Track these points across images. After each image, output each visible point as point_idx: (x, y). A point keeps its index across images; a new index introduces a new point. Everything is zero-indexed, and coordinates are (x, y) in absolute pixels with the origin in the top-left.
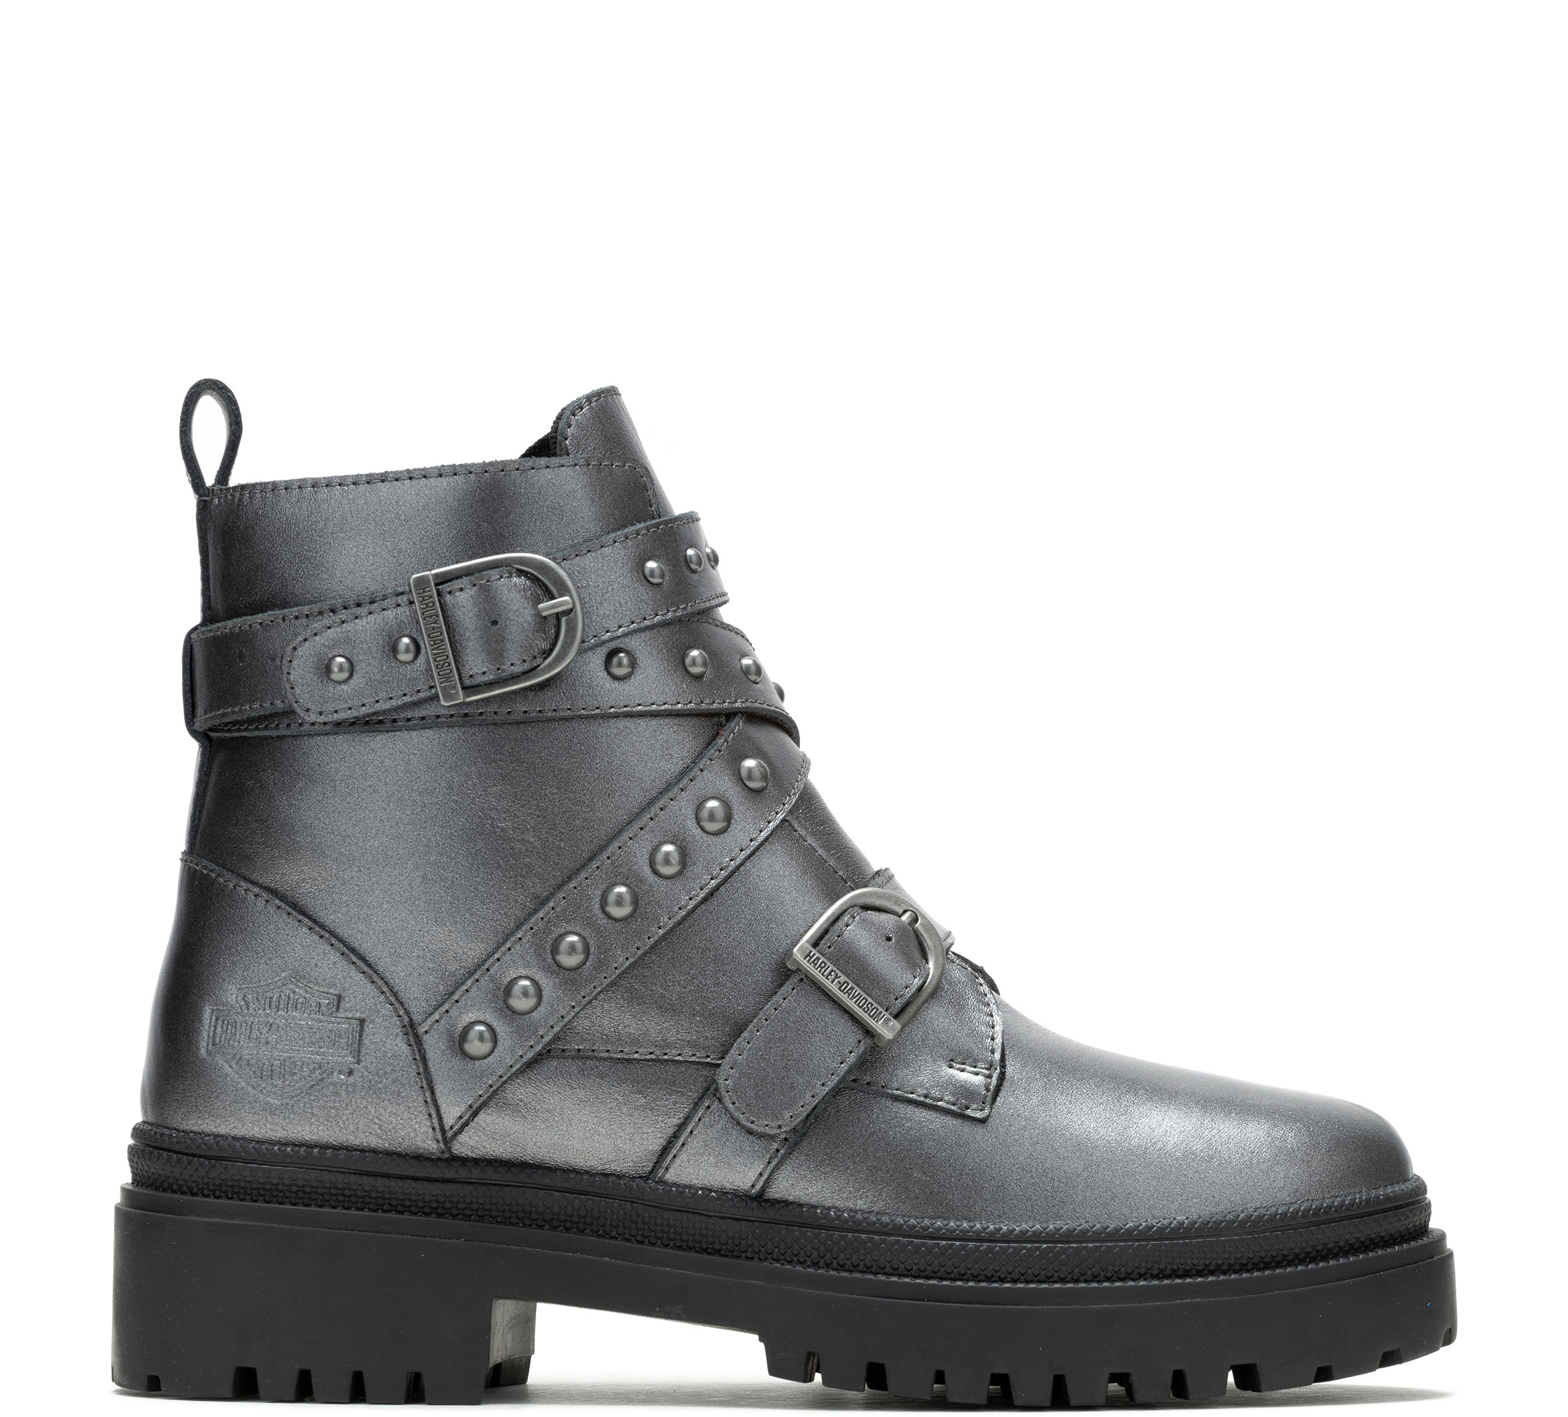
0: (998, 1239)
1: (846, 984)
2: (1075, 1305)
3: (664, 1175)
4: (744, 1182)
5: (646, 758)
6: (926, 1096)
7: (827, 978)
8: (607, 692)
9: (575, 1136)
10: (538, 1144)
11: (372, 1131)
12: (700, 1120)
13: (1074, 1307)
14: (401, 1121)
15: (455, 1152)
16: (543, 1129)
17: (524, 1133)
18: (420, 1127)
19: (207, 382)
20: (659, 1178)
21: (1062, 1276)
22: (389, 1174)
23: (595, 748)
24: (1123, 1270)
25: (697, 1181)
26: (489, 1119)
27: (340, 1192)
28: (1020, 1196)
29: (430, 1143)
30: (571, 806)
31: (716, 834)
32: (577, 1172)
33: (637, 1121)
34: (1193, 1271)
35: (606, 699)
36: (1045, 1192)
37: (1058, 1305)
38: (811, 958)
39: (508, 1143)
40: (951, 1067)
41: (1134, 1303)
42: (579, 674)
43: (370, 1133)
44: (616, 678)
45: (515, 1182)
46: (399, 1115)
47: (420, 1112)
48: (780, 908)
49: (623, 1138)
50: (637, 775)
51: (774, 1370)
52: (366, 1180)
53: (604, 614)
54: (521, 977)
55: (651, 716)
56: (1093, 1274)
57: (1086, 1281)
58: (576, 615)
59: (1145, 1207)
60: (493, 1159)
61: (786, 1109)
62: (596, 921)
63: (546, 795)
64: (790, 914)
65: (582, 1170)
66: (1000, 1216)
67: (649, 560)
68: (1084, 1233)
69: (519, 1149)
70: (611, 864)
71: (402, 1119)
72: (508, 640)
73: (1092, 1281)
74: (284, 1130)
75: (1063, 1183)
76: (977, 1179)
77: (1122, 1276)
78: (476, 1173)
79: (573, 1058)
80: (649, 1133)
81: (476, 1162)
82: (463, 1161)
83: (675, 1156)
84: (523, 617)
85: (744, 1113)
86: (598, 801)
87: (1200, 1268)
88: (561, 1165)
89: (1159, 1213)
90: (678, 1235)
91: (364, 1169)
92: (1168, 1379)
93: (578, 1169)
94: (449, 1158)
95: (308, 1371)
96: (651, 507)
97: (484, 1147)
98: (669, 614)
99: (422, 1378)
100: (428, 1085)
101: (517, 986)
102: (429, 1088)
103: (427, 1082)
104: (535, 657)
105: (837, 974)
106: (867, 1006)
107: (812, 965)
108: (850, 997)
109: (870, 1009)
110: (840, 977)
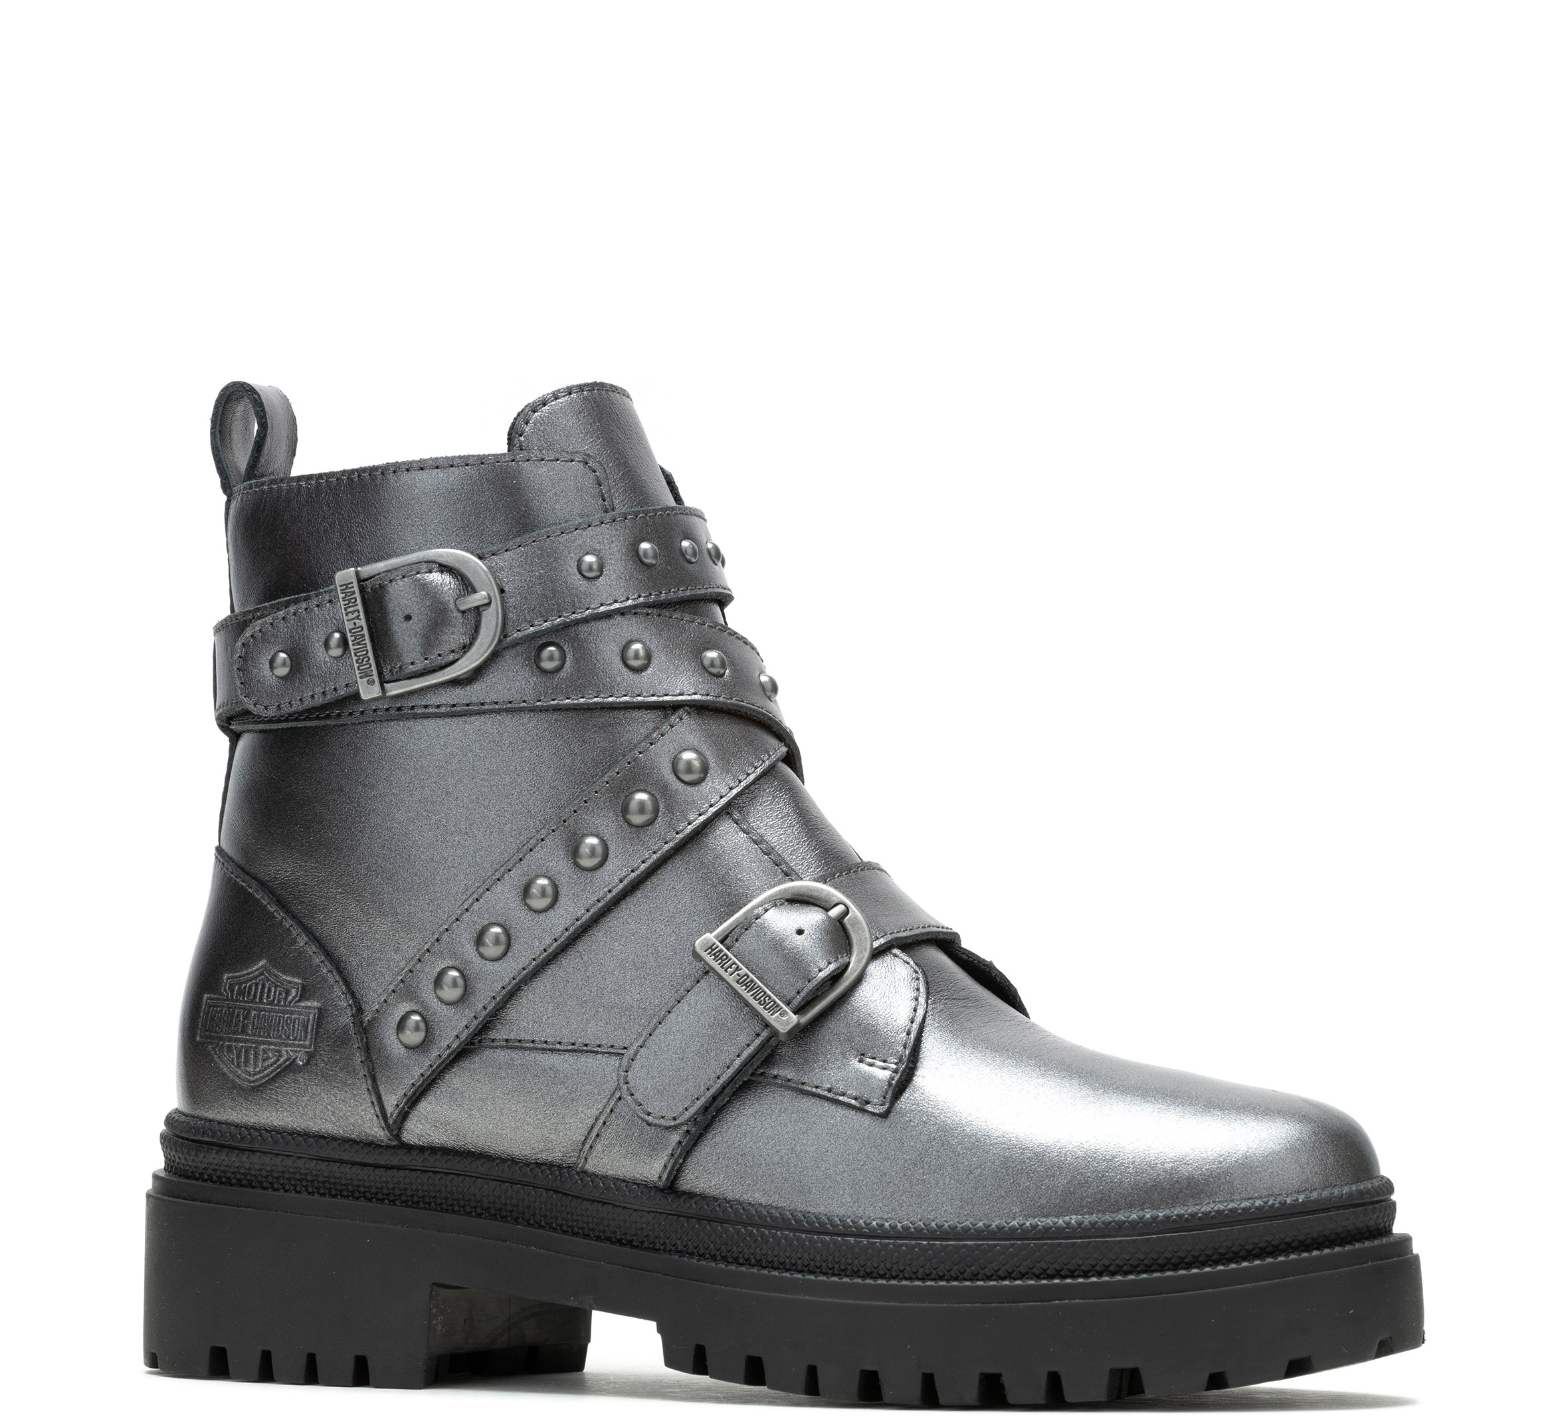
0: (879, 1235)
1: (746, 977)
2: (946, 1303)
3: (584, 1165)
4: (651, 1174)
6: (829, 1090)
7: (726, 971)
9: (507, 1125)
10: (476, 1133)
11: (328, 1118)
12: (612, 1111)
13: (945, 1305)
14: (349, 1109)
15: (404, 1139)
16: (479, 1118)
17: (461, 1122)
18: (365, 1114)
19: (235, 385)
20: (580, 1168)
21: (941, 1274)
22: (343, 1160)
23: (524, 742)
25: (612, 1172)
26: (430, 1107)
27: (303, 1177)
29: (376, 1130)
31: (642, 827)
32: (513, 1161)
33: (559, 1111)
35: (533, 693)
37: (930, 1303)
38: (713, 950)
39: (450, 1132)
40: (861, 1061)
43: (326, 1120)
44: (544, 672)
45: (457, 1170)
46: (347, 1103)
47: (364, 1099)
49: (548, 1128)
50: (566, 767)
51: (670, 1361)
52: (323, 1166)
54: (449, 968)
56: (972, 1272)
58: (494, 610)
60: (438, 1147)
61: (679, 1101)
65: (518, 1159)
67: (587, 553)
68: (966, 1230)
69: (460, 1138)
70: (534, 857)
71: (349, 1107)
74: (256, 1115)
78: (419, 1161)
79: (502, 1047)
80: (571, 1123)
81: (421, 1149)
82: (409, 1148)
83: (591, 1147)
85: (641, 1105)
86: (526, 793)
88: (499, 1154)
90: (596, 1225)
91: (321, 1155)
92: (1043, 1380)
93: (515, 1158)
94: (397, 1146)
95: (269, 1352)
96: (604, 501)
97: (429, 1135)
98: (602, 608)
99: (367, 1362)
100: (370, 1073)
101: (446, 977)
102: (371, 1076)
103: (369, 1070)
104: (453, 651)
105: (738, 967)
106: (764, 999)
107: (713, 957)
108: (748, 989)
109: (768, 1002)
110: (741, 969)
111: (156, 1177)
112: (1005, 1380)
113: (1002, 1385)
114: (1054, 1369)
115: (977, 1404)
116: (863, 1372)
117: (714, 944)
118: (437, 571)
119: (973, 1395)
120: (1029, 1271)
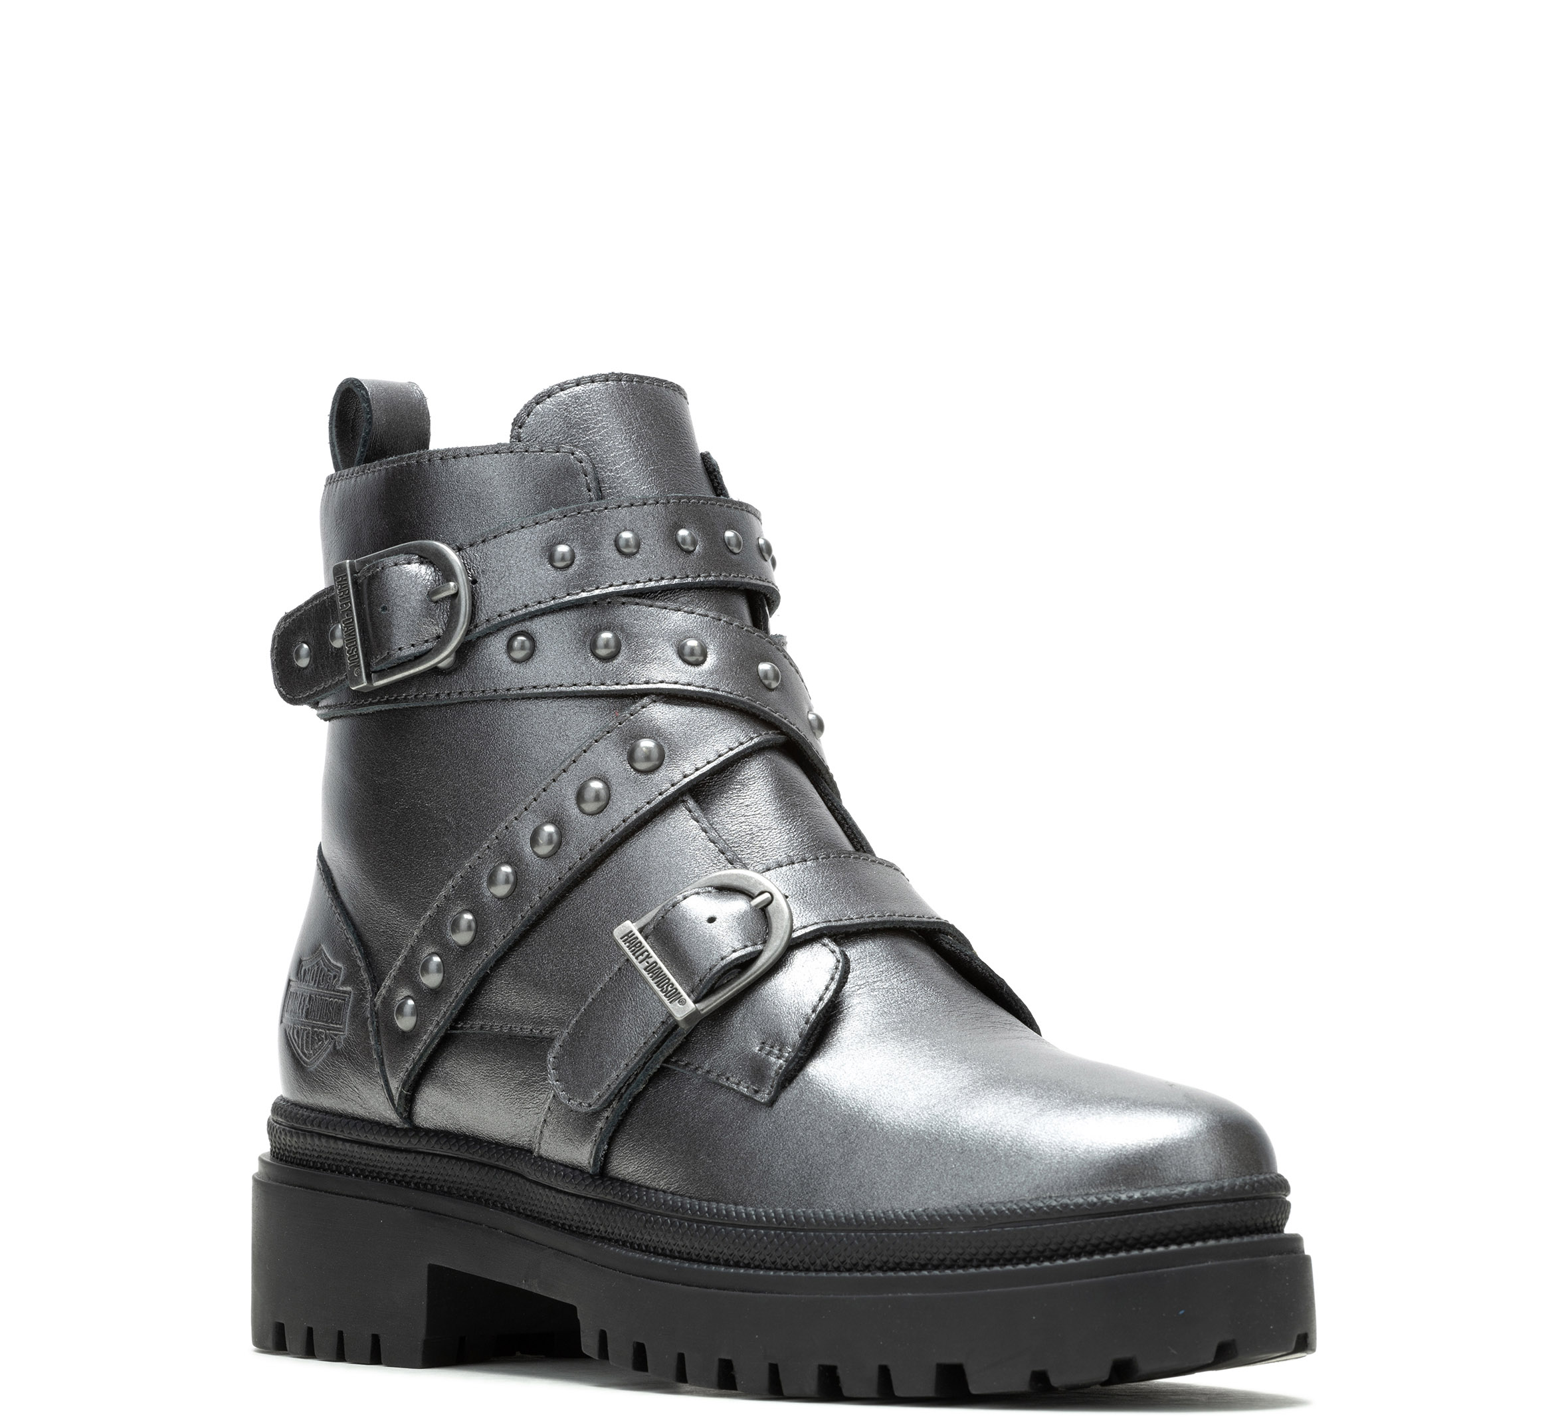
3: (538, 1150)
4: (582, 1159)
5: (543, 739)
6: (728, 1079)
8: (503, 675)
9: (485, 1110)
10: (466, 1116)
14: (368, 1092)
15: (414, 1122)
16: (464, 1102)
17: (453, 1106)
18: (378, 1098)
20: (536, 1152)
23: (499, 730)
24: (848, 1261)
25: (556, 1157)
26: (428, 1091)
28: (781, 1181)
29: (390, 1113)
30: (479, 787)
31: (592, 814)
33: (521, 1096)
34: (917, 1264)
35: (502, 682)
36: (803, 1179)
40: (760, 1049)
41: (845, 1295)
42: (481, 658)
44: (515, 661)
47: (376, 1082)
48: (644, 888)
49: (513, 1113)
50: (534, 756)
53: (497, 598)
54: (433, 954)
55: (554, 698)
57: (816, 1271)
58: (460, 601)
59: (886, 1198)
61: (595, 1087)
62: (482, 899)
63: (459, 775)
64: (652, 894)
66: (762, 1202)
67: (560, 543)
69: (455, 1121)
70: (499, 844)
72: (394, 625)
73: (821, 1271)
75: (819, 1170)
76: (748, 1163)
77: (848, 1266)
78: (423, 1144)
80: (531, 1108)
83: (541, 1132)
84: (409, 603)
85: (563, 1090)
86: (499, 781)
87: (922, 1262)
89: (897, 1204)
92: (874, 1374)
94: (410, 1129)
95: (312, 1328)
96: (589, 491)
97: (433, 1118)
98: (568, 597)
99: (379, 1340)
100: (379, 1057)
101: (431, 962)
102: (380, 1059)
103: (378, 1053)
104: (427, 641)
105: (649, 954)
106: (667, 987)
107: (628, 944)
108: (654, 976)
109: (669, 989)
110: (651, 957)
111: (261, 1160)
112: (840, 1372)
113: (838, 1377)
114: (884, 1363)
115: (817, 1396)
116: (721, 1360)
117: (631, 931)
118: (416, 563)
119: (812, 1386)
120: (871, 1263)
